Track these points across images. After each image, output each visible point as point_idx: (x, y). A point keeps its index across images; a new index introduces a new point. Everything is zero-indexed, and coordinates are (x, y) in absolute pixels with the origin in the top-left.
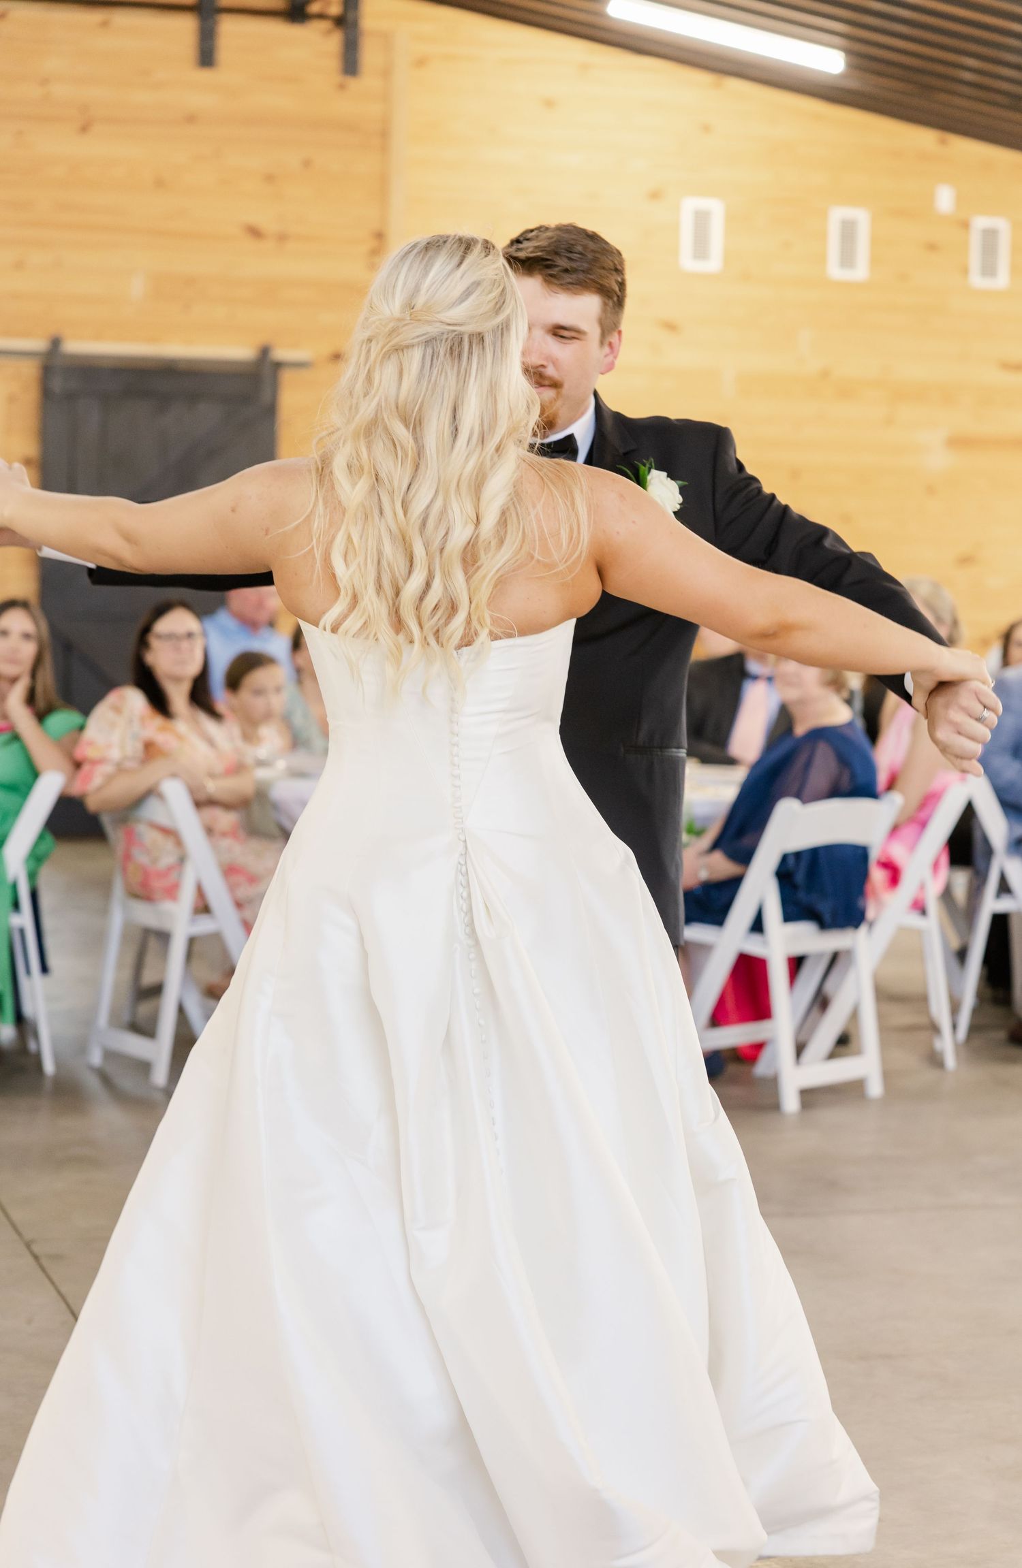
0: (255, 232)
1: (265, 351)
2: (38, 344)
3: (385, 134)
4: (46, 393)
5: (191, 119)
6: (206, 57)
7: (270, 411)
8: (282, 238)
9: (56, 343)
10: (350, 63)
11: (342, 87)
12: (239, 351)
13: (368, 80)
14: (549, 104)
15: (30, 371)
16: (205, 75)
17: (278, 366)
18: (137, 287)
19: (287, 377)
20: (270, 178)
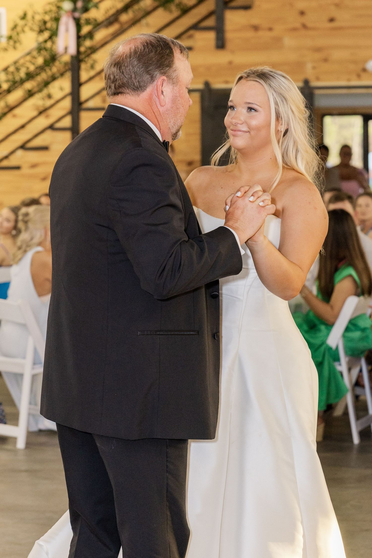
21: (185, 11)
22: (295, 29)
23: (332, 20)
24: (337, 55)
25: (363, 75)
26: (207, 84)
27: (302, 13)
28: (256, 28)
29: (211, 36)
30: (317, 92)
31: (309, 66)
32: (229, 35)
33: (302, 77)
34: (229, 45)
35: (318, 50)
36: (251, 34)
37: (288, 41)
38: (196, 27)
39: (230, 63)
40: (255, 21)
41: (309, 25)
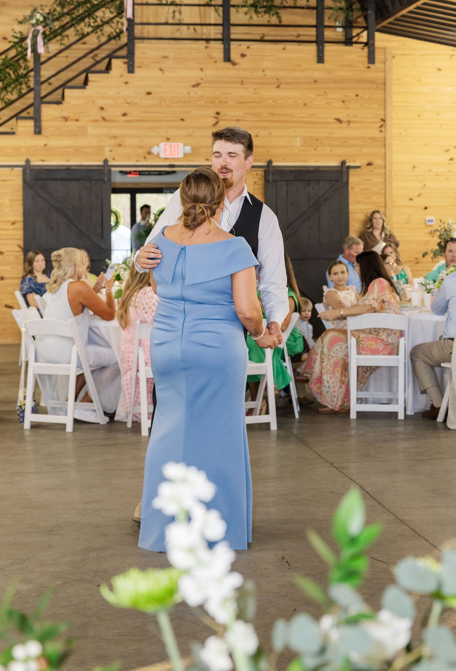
0: (339, 121)
1: (343, 163)
2: (264, 164)
3: (385, 84)
4: (266, 181)
5: (316, 81)
6: (320, 59)
7: (347, 184)
8: (349, 122)
9: (270, 162)
10: (371, 59)
11: (369, 67)
12: (335, 163)
13: (378, 65)
14: (440, 70)
15: (260, 172)
16: (321, 65)
17: (349, 167)
18: (298, 142)
19: (351, 172)
20: (344, 102)
21: (10, 103)
22: (96, 121)
23: (124, 115)
24: (129, 142)
25: (148, 157)
26: (28, 161)
27: (102, 109)
28: (66, 119)
29: (30, 124)
30: (113, 169)
31: (107, 149)
32: (44, 124)
33: (103, 158)
34: (44, 131)
35: (115, 137)
36: (62, 123)
37: (90, 130)
38: (17, 116)
39: (46, 145)
40: (65, 114)
41: (107, 118)
